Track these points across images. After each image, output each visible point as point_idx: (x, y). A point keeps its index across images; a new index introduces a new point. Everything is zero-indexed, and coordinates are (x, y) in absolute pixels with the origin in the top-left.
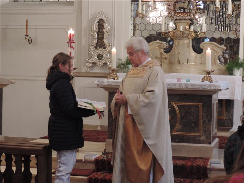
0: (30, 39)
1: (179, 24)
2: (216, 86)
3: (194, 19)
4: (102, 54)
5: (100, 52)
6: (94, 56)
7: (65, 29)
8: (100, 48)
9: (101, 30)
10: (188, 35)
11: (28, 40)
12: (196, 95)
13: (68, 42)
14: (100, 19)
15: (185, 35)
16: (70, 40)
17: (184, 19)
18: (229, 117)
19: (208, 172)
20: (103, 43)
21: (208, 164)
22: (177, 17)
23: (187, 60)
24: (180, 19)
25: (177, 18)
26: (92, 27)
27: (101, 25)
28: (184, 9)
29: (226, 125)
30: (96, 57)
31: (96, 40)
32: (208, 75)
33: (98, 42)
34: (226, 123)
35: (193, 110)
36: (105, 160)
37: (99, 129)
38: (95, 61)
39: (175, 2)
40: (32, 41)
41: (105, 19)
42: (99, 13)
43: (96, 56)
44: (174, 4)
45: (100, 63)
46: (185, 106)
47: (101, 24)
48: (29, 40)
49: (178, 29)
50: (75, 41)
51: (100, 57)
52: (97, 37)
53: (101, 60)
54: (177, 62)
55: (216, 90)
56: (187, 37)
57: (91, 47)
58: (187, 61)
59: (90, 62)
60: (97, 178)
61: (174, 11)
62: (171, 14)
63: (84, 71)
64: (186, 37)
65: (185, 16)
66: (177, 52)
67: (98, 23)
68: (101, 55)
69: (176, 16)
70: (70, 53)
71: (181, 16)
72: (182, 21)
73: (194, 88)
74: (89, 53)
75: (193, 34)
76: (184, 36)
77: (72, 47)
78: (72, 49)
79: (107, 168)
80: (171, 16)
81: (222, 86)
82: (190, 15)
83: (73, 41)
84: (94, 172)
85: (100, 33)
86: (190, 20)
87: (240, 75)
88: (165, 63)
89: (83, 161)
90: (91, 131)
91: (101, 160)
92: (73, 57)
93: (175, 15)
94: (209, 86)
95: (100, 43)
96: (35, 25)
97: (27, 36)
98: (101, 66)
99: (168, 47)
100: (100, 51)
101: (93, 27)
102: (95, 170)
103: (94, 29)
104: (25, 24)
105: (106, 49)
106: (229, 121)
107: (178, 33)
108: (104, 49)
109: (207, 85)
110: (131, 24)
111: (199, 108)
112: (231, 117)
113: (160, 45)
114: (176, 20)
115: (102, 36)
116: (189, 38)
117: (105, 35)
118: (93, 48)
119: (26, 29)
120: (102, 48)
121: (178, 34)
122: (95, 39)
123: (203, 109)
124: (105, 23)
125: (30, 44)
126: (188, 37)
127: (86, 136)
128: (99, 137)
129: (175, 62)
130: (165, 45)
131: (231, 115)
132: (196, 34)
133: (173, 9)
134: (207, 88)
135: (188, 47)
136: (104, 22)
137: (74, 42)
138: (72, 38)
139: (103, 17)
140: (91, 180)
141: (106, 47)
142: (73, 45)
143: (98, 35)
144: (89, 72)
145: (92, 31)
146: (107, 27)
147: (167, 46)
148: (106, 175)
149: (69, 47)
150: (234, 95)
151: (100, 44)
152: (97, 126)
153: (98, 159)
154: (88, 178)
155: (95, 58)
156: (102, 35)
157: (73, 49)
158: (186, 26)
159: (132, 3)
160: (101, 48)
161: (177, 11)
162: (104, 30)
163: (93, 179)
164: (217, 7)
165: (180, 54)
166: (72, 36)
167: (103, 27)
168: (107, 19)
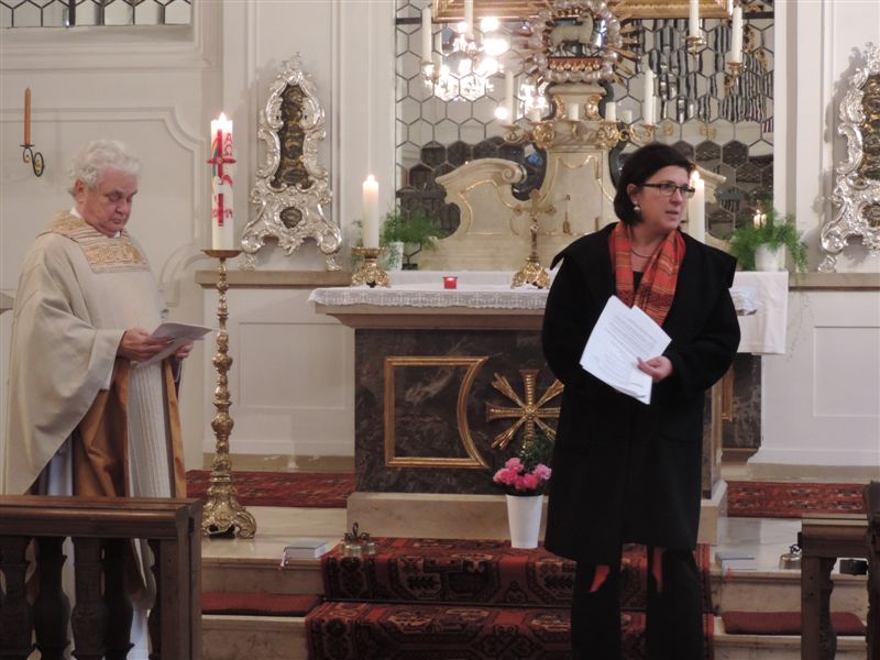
0: (38, 157)
1: (563, 98)
3: (614, 81)
4: (297, 207)
5: (292, 201)
6: (270, 215)
7: (163, 121)
8: (289, 186)
9: (291, 124)
10: (598, 134)
11: (31, 163)
13: (213, 162)
14: (288, 86)
15: (586, 137)
16: (219, 152)
17: (582, 82)
18: (746, 412)
19: (713, 588)
20: (299, 167)
21: (709, 564)
22: (558, 75)
23: (593, 221)
24: (568, 82)
25: (556, 78)
26: (262, 113)
27: (293, 104)
28: (579, 45)
29: (738, 440)
30: (277, 219)
31: (277, 158)
33: (281, 166)
34: (736, 435)
36: (356, 560)
37: (292, 467)
38: (274, 232)
39: (548, 23)
40: (43, 167)
41: (307, 83)
42: (285, 63)
43: (277, 213)
44: (546, 31)
45: (290, 239)
47: (291, 102)
48: (34, 163)
49: (560, 117)
50: (234, 158)
51: (291, 218)
52: (279, 148)
53: (293, 226)
54: (561, 230)
56: (595, 143)
57: (257, 184)
58: (593, 226)
59: (257, 236)
60: (338, 621)
61: (545, 53)
62: (538, 64)
63: (237, 269)
64: (591, 141)
65: (583, 70)
66: (558, 196)
67: (281, 100)
68: (293, 211)
69: (555, 70)
70: (221, 196)
71: (569, 70)
72: (574, 89)
74: (250, 203)
75: (616, 134)
76: (582, 139)
77: (227, 178)
78: (227, 185)
79: (365, 588)
80: (536, 71)
82: (601, 67)
83: (229, 157)
84: (322, 602)
85: (288, 134)
86: (601, 85)
87: (780, 270)
88: (517, 234)
89: (282, 565)
90: (270, 477)
91: (345, 561)
92: (231, 213)
93: (549, 68)
95: (291, 169)
96: (56, 110)
97: (27, 146)
98: (293, 247)
99: (526, 178)
100: (292, 195)
101: (265, 114)
102: (323, 596)
103: (269, 119)
104: (23, 107)
105: (313, 187)
106: (745, 426)
107: (563, 128)
108: (304, 187)
110: (397, 102)
112: (752, 413)
113: (499, 173)
114: (553, 84)
115: (296, 144)
116: (599, 147)
117: (307, 140)
118: (264, 186)
119: (23, 125)
120: (299, 186)
121: (560, 134)
122: (273, 154)
124: (304, 99)
125: (39, 176)
126: (598, 142)
127: (257, 490)
128: (304, 492)
129: (555, 230)
130: (518, 171)
131: (752, 405)
132: (625, 133)
133: (542, 45)
135: (597, 178)
136: (303, 95)
137: (232, 161)
138: (224, 146)
139: (297, 78)
140: (318, 626)
141: (311, 183)
142: (228, 169)
143: (282, 141)
144: (251, 272)
145: (259, 126)
146: (313, 112)
147: (523, 176)
148: (366, 612)
149: (217, 178)
150: (762, 338)
151: (291, 173)
152: (283, 459)
153: (334, 559)
154: (306, 622)
155: (271, 222)
156: (296, 139)
157: (231, 182)
158: (590, 106)
159: (396, 29)
160: (294, 185)
161: (558, 54)
162: (303, 123)
163: (323, 625)
164: (693, 39)
165: (569, 202)
166: (224, 138)
167: (299, 114)
168: (315, 84)
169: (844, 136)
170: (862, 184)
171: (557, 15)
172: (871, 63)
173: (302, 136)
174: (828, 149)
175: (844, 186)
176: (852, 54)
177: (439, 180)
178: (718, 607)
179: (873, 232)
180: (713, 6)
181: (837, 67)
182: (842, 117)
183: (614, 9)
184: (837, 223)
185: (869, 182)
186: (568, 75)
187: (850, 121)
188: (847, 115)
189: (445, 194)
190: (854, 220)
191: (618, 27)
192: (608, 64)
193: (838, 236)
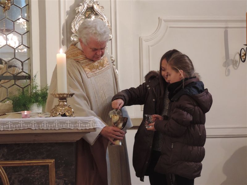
2: (85, 123)
12: (41, 144)
32: (63, 102)
35: (37, 174)
46: (21, 167)
55: (86, 129)
73: (43, 129)
81: (98, 122)
94: (72, 123)
109: (69, 122)
111: (48, 169)
123: (56, 172)
134: (68, 127)
174: (63, 49)
181: (68, 2)
182: (73, 30)
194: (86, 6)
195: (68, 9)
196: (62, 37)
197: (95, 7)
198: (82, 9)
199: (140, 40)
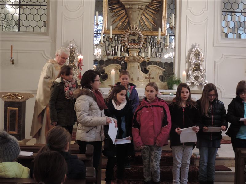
0: (13, 60)
1: (131, 51)
7: (42, 53)
9: (72, 55)
10: (139, 60)
13: (78, 65)
15: (137, 60)
16: (80, 63)
17: (135, 48)
20: (74, 64)
24: (132, 48)
25: (130, 47)
27: (72, 51)
39: (128, 36)
42: (71, 41)
48: (12, 62)
49: (130, 55)
50: (83, 64)
58: (137, 79)
61: (127, 42)
64: (137, 61)
65: (136, 46)
72: (134, 50)
78: (81, 70)
82: (139, 45)
85: (71, 57)
86: (139, 49)
93: (128, 45)
95: (72, 65)
96: (17, 50)
97: (11, 58)
104: (11, 49)
105: (76, 69)
107: (131, 58)
108: (74, 69)
113: (117, 67)
116: (139, 62)
117: (75, 58)
119: (11, 53)
122: (68, 61)
124: (75, 50)
125: (13, 64)
126: (139, 61)
133: (127, 40)
135: (138, 69)
142: (82, 67)
143: (70, 59)
146: (77, 53)
156: (73, 58)
162: (75, 55)
166: (81, 60)
167: (74, 53)
168: (77, 46)
169: (191, 62)
170: (194, 72)
171: (130, 34)
172: (196, 47)
173: (74, 58)
174: (187, 64)
175: (190, 72)
176: (192, 45)
177: (104, 68)
178: (195, 165)
179: (196, 82)
180: (162, 33)
181: (189, 48)
182: (190, 58)
183: (142, 33)
184: (189, 80)
185: (195, 71)
186: (132, 47)
187: (192, 59)
188: (191, 58)
189: (105, 71)
190: (192, 80)
191: (143, 37)
192: (141, 45)
193: (189, 83)
194: (195, 49)
195: (189, 50)
196: (186, 60)
197: (199, 50)
198: (194, 50)
199: (215, 62)
